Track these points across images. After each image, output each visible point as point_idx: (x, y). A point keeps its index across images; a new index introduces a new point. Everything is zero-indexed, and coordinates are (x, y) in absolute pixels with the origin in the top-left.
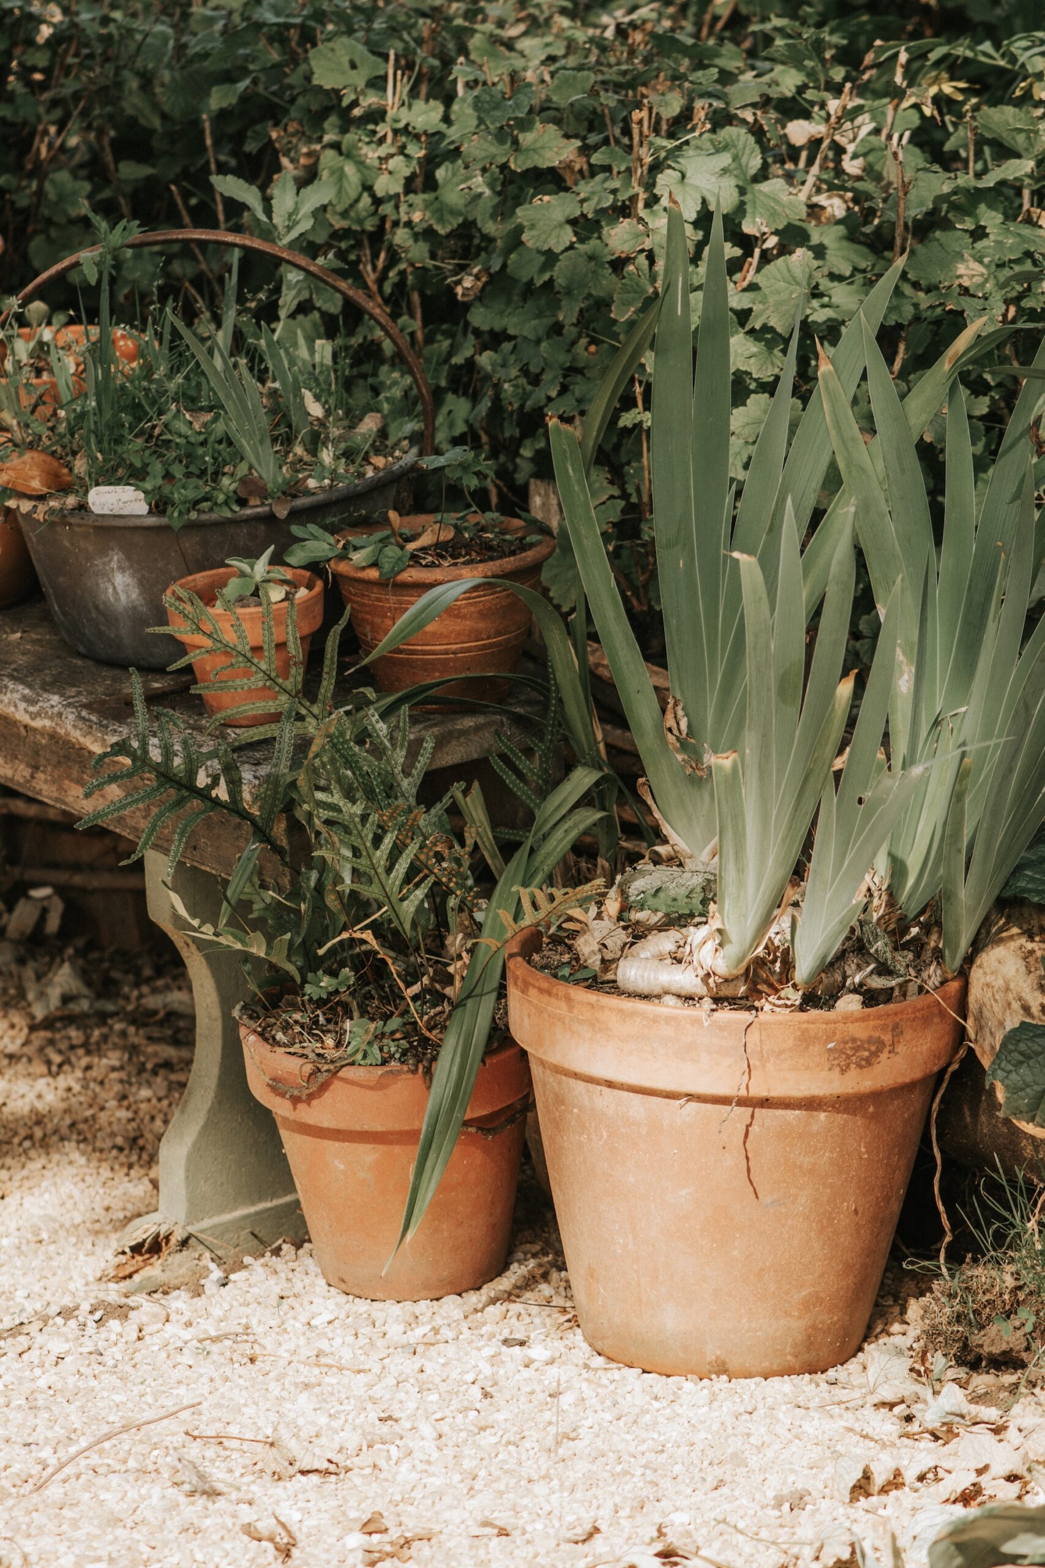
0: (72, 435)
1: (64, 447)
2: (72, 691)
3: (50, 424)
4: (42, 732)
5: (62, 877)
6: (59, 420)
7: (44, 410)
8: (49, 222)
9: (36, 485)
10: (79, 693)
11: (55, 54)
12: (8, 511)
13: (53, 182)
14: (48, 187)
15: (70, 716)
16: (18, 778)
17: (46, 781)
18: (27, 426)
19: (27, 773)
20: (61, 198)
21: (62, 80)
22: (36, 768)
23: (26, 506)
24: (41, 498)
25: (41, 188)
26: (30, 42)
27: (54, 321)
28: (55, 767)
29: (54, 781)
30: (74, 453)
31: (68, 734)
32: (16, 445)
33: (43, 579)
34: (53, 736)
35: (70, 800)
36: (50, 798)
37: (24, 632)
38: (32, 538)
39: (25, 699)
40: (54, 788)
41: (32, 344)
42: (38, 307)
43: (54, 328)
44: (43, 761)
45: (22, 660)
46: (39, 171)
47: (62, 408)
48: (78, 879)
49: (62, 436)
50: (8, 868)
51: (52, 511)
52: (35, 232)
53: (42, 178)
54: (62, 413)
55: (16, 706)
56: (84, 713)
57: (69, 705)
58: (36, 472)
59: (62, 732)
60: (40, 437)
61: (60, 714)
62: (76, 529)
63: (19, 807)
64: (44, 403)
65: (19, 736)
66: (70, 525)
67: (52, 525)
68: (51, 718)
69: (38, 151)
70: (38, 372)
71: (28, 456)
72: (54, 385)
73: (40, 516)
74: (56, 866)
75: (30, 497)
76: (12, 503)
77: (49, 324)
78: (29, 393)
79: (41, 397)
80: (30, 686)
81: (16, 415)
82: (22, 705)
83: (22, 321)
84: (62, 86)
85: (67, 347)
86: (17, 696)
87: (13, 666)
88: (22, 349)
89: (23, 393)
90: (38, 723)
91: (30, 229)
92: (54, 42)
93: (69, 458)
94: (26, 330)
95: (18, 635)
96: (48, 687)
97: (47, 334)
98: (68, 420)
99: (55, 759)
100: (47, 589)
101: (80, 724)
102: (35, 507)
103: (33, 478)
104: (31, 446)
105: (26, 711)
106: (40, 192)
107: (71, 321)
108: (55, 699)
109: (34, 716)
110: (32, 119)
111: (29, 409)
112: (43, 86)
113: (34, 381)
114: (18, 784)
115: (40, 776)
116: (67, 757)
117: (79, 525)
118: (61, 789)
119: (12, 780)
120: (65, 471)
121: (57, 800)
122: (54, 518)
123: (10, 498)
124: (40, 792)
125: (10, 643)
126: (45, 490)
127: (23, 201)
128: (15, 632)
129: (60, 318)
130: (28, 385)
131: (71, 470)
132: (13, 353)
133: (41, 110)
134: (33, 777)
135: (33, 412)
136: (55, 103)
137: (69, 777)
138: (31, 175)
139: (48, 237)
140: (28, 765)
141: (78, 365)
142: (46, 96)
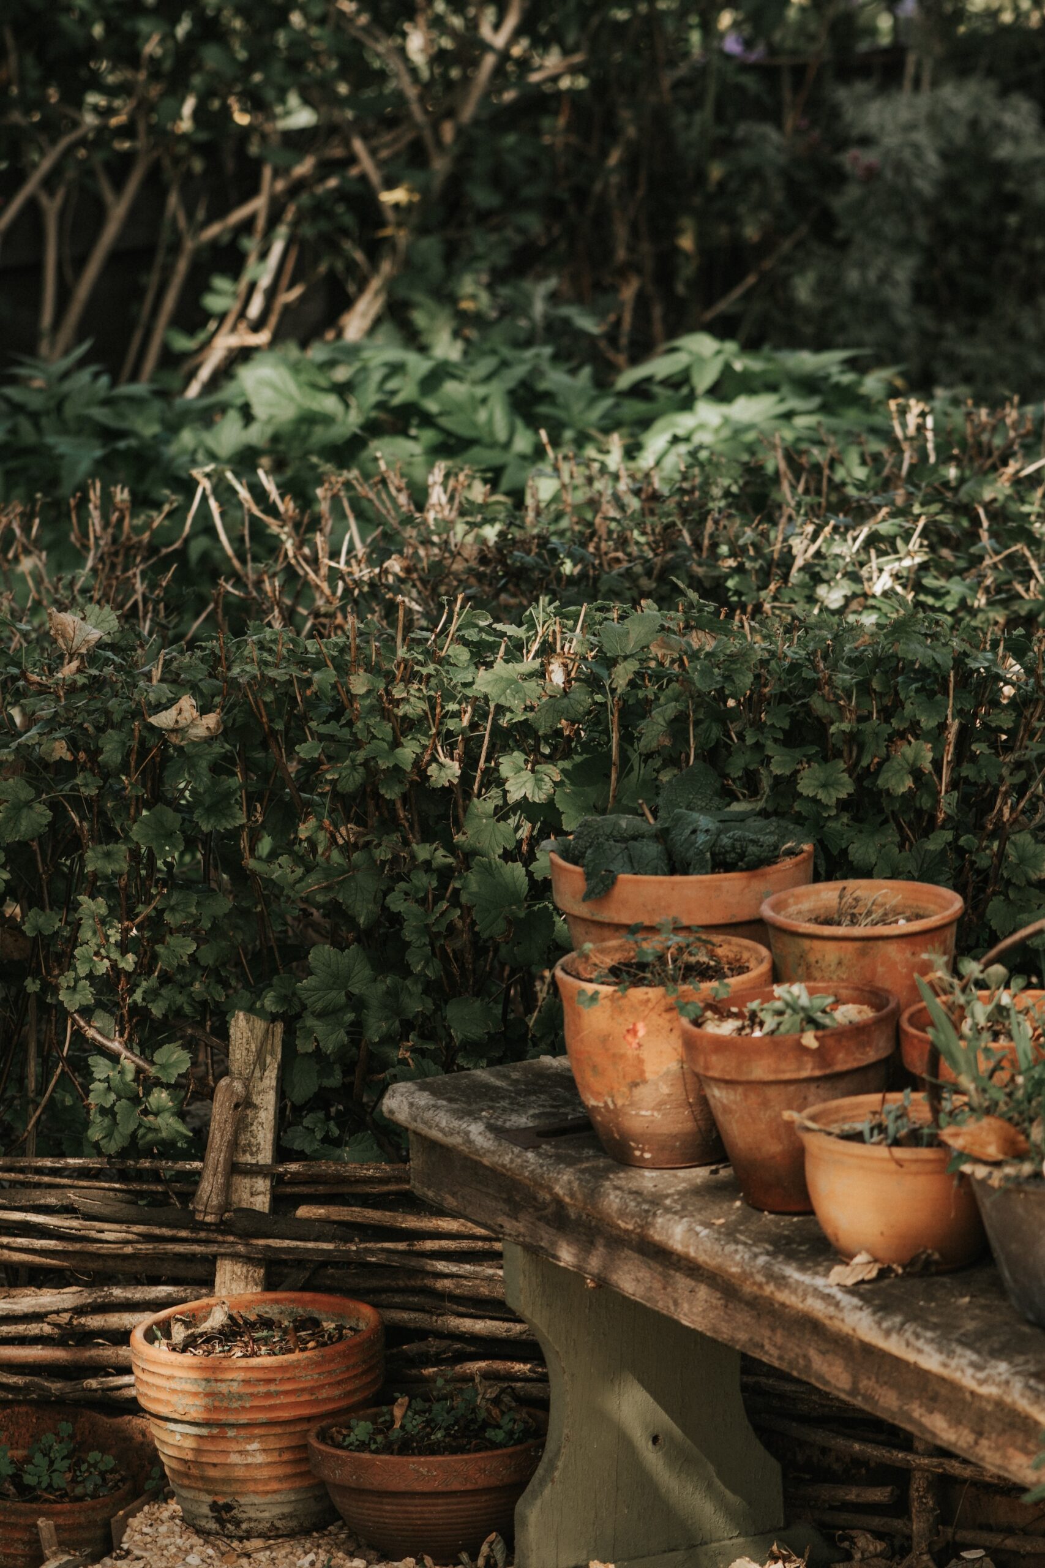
0: (1030, 1101)
1: (1021, 1113)
2: (1020, 1359)
3: (1007, 1090)
4: (988, 1399)
5: (996, 1540)
6: (1016, 1087)
7: (1003, 1076)
8: (1009, 883)
9: (992, 1151)
10: (1027, 1362)
11: (1020, 715)
12: (963, 1176)
13: (1014, 844)
14: (1009, 849)
15: (1018, 1384)
16: (962, 1443)
17: (990, 1448)
18: (984, 1091)
19: (971, 1438)
20: (1022, 860)
21: (1027, 743)
22: (980, 1434)
23: (981, 1172)
24: (997, 1164)
25: (1002, 847)
26: (995, 703)
27: (1012, 984)
28: (999, 1435)
29: (997, 1448)
30: (1031, 1120)
31: (1014, 1403)
32: (972, 1109)
33: (995, 1244)
34: (999, 1404)
35: (1013, 1467)
36: (993, 1465)
37: (972, 1296)
38: (987, 1204)
39: (972, 1364)
40: (998, 1455)
41: (990, 1008)
42: (998, 970)
43: (1012, 991)
44: (987, 1427)
45: (970, 1326)
46: (1000, 832)
47: (1020, 1073)
48: (1010, 1543)
49: (1019, 1103)
50: (940, 1527)
51: (1007, 1178)
52: (994, 893)
53: (1004, 840)
54: (1020, 1080)
55: (963, 1371)
56: (1032, 1382)
57: (1017, 1373)
58: (992, 1138)
59: (1008, 1399)
60: (996, 1104)
61: (1007, 1382)
62: (1032, 1197)
63: (955, 1468)
64: (1002, 1068)
65: (964, 1401)
66: (1026, 1193)
67: (1006, 1192)
68: (999, 1385)
69: (1001, 810)
70: (996, 1036)
71: (986, 1121)
72: (1013, 1050)
73: (995, 1182)
74: (988, 1528)
75: (986, 1163)
76: (967, 1168)
77: (1007, 986)
78: (988, 1058)
79: (1000, 1061)
80: (978, 1352)
81: (975, 1079)
82: (970, 1371)
83: (981, 985)
84: (1026, 748)
85: (1026, 1011)
86: (964, 1362)
87: (962, 1331)
88: (980, 1012)
89: (981, 1057)
90: (984, 1390)
91: (990, 890)
92: (1019, 704)
93: (1026, 1125)
94: (986, 993)
95: (967, 1299)
96: (997, 1353)
97: (1005, 998)
98: (1025, 1086)
99: (999, 1426)
100: (998, 1253)
101: (1028, 1393)
102: (990, 1173)
103: (989, 1143)
104: (988, 1111)
105: (973, 1377)
106: (1001, 854)
107: (1029, 986)
108: (1003, 1366)
109: (981, 1382)
110: (994, 780)
111: (986, 1075)
112: (1008, 748)
113: (992, 1045)
114: (962, 1449)
115: (984, 1442)
116: (1012, 1425)
117: (1034, 1193)
118: (1004, 1456)
119: (955, 1444)
120: (1022, 1138)
121: (1000, 1467)
122: (1010, 1185)
123: (965, 1162)
124: (983, 1459)
125: (958, 1308)
126: (1000, 1157)
127: (983, 862)
128: (963, 1296)
129: (1018, 982)
130: (987, 1050)
131: (1028, 1136)
132: (973, 1016)
133: (1005, 771)
134: (976, 1443)
135: (991, 1076)
136: (1019, 765)
137: (1013, 1445)
138: (992, 836)
139: (1007, 897)
140: (973, 1431)
141: (1035, 1029)
142: (1010, 758)
